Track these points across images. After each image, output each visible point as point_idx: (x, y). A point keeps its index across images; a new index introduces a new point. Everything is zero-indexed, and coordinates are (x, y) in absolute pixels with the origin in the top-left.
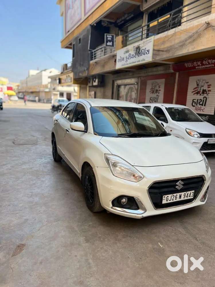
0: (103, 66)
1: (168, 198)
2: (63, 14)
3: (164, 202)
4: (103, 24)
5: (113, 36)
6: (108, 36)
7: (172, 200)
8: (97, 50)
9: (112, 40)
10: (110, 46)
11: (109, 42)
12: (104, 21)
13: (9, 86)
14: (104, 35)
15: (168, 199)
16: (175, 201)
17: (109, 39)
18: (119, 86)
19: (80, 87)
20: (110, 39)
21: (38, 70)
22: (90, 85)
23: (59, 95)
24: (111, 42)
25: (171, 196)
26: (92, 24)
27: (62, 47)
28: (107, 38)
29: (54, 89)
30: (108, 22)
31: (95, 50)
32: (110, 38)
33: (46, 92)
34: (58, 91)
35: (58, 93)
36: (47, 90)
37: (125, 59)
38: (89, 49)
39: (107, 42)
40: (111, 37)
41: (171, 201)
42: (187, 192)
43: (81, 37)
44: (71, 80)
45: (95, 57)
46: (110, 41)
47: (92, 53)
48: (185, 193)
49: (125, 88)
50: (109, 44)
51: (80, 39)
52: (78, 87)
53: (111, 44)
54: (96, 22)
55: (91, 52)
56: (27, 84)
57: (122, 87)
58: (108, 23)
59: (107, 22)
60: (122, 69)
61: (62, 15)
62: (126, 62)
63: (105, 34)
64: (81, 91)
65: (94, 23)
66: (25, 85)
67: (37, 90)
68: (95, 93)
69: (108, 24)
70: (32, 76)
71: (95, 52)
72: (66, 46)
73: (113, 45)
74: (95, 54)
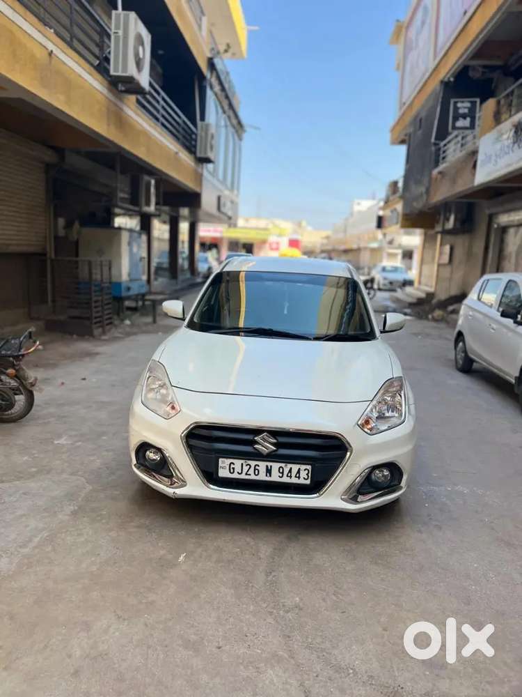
0: (454, 181)
1: (232, 466)
2: (398, 65)
3: (223, 473)
4: (471, 74)
5: (474, 104)
6: (459, 105)
7: (246, 474)
8: (449, 142)
9: (472, 114)
10: (466, 128)
11: (461, 119)
12: (474, 68)
13: (295, 237)
14: (449, 103)
15: (233, 468)
16: (253, 477)
17: (461, 111)
18: (504, 230)
19: (426, 234)
20: (466, 111)
21: (374, 198)
22: (439, 228)
23: (400, 257)
24: (468, 119)
25: (242, 464)
26: (446, 79)
27: (394, 142)
28: (456, 109)
29: (391, 242)
30: (485, 67)
31: (444, 142)
32: (465, 108)
33: (373, 250)
34: (400, 246)
35: (400, 251)
36: (375, 245)
37: (493, 158)
38: (433, 140)
39: (456, 119)
40: (468, 105)
41: (243, 476)
42: (289, 466)
43: (423, 114)
44: (398, 219)
45: (444, 158)
46: (464, 116)
47: (439, 149)
48: (283, 465)
49: (516, 233)
50: (460, 123)
51: (421, 120)
52: (420, 235)
53: (467, 122)
54: (453, 74)
55: (437, 147)
56: (345, 231)
57: (512, 231)
58: (484, 70)
59: (481, 69)
60: (490, 185)
61: (398, 69)
62: (494, 165)
63: (452, 101)
64: (427, 245)
65: (448, 76)
66: (341, 236)
67: (355, 246)
68: (452, 249)
69: (483, 73)
70: (360, 212)
71: (445, 145)
72: (400, 140)
73: (472, 126)
74: (444, 152)
